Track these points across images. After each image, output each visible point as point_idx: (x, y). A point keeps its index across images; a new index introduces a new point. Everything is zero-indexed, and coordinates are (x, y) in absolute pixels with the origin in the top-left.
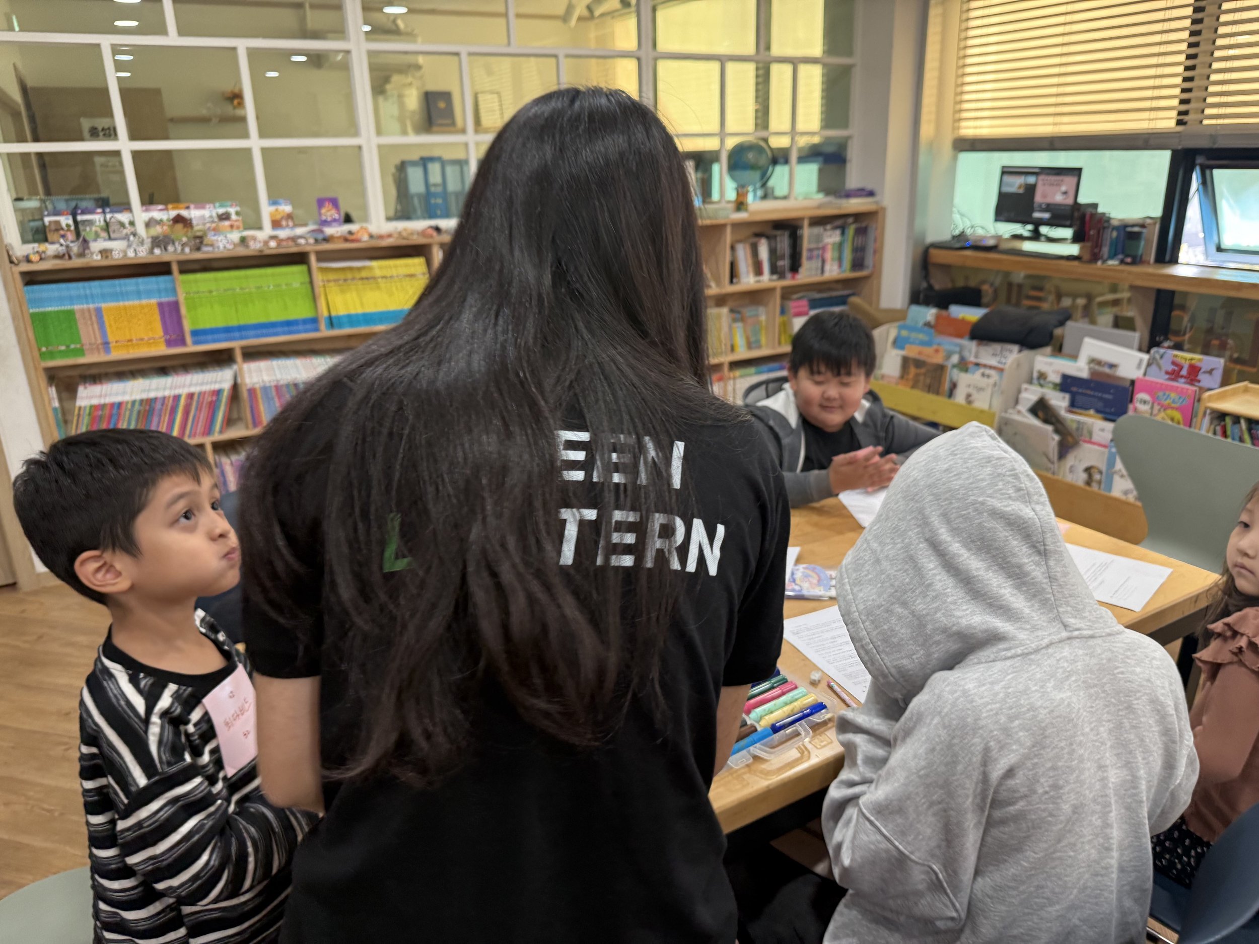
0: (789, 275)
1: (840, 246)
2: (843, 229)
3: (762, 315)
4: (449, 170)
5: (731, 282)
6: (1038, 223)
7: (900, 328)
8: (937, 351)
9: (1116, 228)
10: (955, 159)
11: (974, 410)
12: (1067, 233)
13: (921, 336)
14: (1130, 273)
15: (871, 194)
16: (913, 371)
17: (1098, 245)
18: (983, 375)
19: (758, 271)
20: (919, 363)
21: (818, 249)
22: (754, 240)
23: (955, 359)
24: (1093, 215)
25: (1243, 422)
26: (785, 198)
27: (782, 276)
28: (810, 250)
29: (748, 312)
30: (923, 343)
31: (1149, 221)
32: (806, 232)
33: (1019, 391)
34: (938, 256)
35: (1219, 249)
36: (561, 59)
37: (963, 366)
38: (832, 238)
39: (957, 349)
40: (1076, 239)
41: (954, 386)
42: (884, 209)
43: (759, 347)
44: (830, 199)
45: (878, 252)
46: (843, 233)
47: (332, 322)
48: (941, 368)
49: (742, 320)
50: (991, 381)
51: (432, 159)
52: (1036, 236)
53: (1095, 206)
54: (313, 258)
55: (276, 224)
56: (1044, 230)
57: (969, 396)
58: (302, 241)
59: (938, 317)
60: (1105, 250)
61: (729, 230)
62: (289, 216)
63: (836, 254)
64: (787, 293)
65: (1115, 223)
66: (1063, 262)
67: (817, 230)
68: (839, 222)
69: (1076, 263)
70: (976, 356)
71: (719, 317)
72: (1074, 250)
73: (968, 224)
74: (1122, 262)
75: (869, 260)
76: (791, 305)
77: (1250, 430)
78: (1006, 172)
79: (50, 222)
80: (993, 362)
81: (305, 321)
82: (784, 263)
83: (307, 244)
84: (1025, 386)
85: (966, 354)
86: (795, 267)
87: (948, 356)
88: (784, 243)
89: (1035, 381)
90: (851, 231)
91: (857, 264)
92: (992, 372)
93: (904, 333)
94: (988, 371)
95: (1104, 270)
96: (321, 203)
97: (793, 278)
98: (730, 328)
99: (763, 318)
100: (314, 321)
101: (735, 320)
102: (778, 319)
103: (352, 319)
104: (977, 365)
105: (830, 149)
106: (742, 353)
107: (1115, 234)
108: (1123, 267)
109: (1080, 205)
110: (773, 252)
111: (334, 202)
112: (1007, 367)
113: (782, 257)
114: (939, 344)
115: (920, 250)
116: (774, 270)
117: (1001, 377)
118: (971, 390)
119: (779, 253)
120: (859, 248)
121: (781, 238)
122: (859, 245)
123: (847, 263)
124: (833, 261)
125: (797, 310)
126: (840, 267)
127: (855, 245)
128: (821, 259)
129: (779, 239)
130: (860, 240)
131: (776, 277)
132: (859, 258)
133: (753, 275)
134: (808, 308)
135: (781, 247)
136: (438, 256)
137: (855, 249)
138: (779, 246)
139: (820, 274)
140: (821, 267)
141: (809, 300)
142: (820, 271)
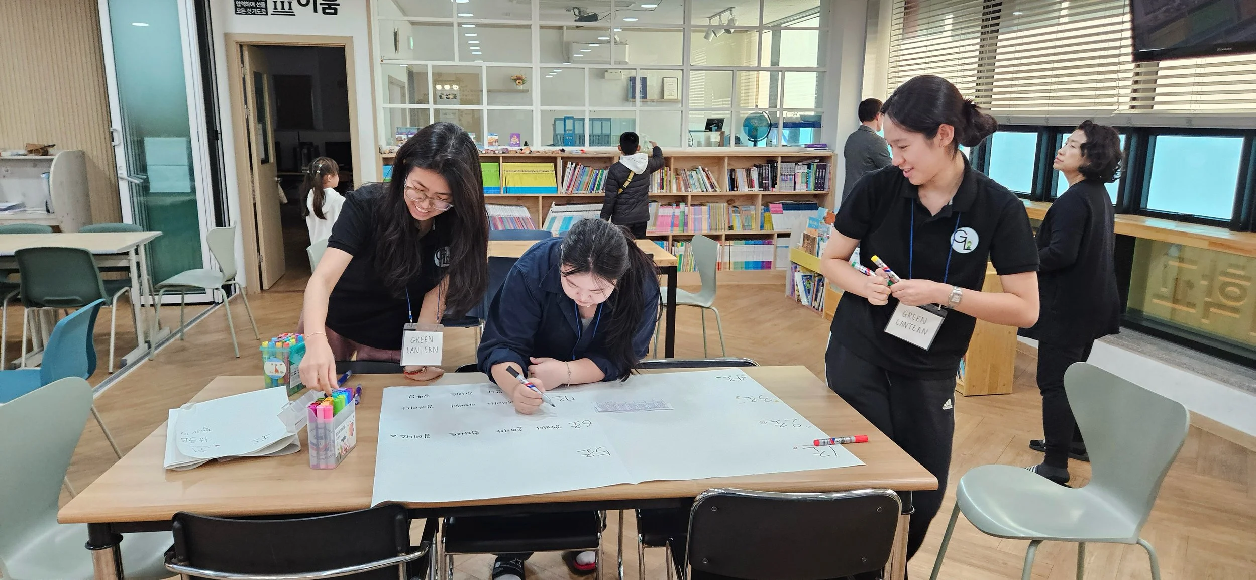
0: (770, 188)
1: (807, 175)
2: (808, 165)
3: (750, 209)
4: (577, 123)
5: (732, 190)
7: (810, 219)
13: (816, 224)
15: (825, 146)
19: (750, 184)
21: (791, 175)
22: (748, 167)
27: (766, 188)
29: (742, 207)
30: (815, 227)
32: (781, 164)
38: (802, 170)
43: (750, 229)
45: (832, 180)
46: (809, 168)
47: (507, 190)
48: (815, 239)
49: (738, 212)
51: (569, 118)
54: (501, 160)
55: (490, 144)
58: (497, 152)
61: (727, 160)
62: (497, 141)
63: (805, 180)
64: (768, 199)
67: (788, 164)
68: (805, 161)
71: (721, 208)
75: (826, 185)
76: (771, 206)
79: (398, 137)
81: (495, 188)
82: (767, 182)
83: (499, 153)
86: (774, 185)
88: (767, 171)
90: (814, 167)
91: (818, 187)
96: (512, 136)
97: (772, 190)
98: (730, 215)
99: (751, 212)
100: (499, 188)
101: (734, 212)
102: (763, 214)
103: (516, 189)
106: (738, 231)
110: (760, 175)
111: (518, 136)
113: (766, 179)
116: (761, 185)
119: (764, 176)
120: (820, 177)
121: (765, 167)
122: (821, 175)
123: (812, 186)
124: (802, 183)
125: (774, 209)
126: (807, 187)
127: (817, 175)
128: (793, 182)
129: (764, 168)
130: (821, 172)
131: (762, 189)
132: (820, 183)
133: (747, 187)
134: (782, 209)
135: (765, 172)
136: (560, 163)
137: (817, 177)
138: (764, 171)
139: (793, 190)
140: (793, 185)
141: (782, 204)
142: (793, 188)
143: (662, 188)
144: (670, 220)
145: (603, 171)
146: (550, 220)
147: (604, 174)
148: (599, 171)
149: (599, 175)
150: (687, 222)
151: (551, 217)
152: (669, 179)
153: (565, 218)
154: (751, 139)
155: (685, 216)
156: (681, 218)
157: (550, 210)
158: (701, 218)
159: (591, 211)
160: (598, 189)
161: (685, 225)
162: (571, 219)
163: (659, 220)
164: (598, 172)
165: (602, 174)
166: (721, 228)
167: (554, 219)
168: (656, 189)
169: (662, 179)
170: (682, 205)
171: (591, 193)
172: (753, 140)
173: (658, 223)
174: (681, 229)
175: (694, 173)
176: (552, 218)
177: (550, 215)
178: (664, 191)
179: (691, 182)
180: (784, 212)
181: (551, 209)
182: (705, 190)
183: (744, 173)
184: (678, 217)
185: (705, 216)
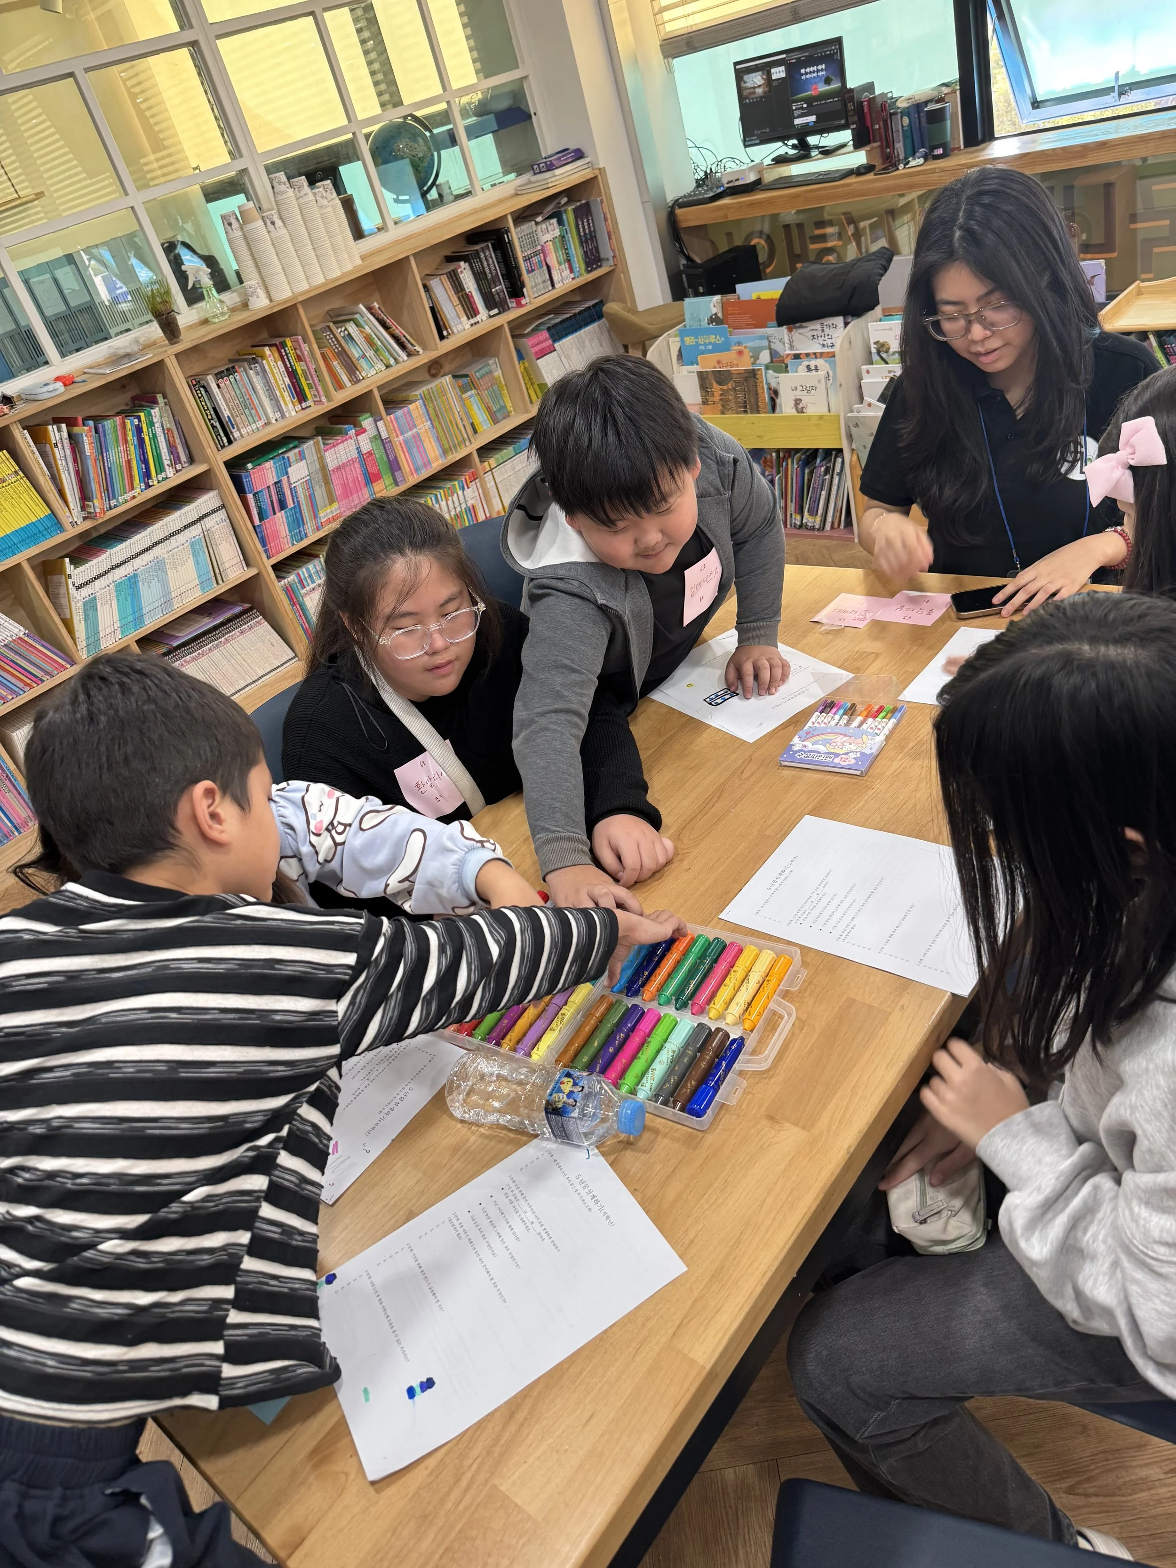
0: (512, 303)
1: (563, 242)
2: (557, 215)
3: (495, 368)
5: (442, 337)
6: (802, 134)
7: (682, 334)
8: (740, 353)
9: (906, 112)
10: (670, 71)
11: (809, 418)
12: (846, 136)
13: (712, 338)
14: (942, 170)
15: (579, 155)
16: (716, 388)
17: (888, 143)
18: (809, 368)
19: (472, 311)
20: (722, 377)
21: (536, 254)
22: (451, 267)
23: (765, 357)
24: (871, 101)
25: (1151, 337)
26: (468, 194)
27: (503, 308)
28: (527, 259)
29: (476, 371)
30: (717, 348)
31: (945, 90)
32: (516, 235)
33: (860, 378)
34: (688, 217)
35: (1036, 104)
36: (80, 74)
37: (779, 364)
38: (549, 232)
39: (765, 343)
40: (859, 142)
41: (775, 394)
42: (602, 171)
43: (507, 415)
44: (526, 177)
45: (613, 234)
46: (560, 223)
48: (753, 374)
49: (473, 385)
50: (822, 373)
52: (804, 152)
53: (870, 87)
56: (812, 140)
57: (797, 402)
59: (724, 306)
60: (900, 147)
61: (413, 264)
63: (561, 254)
64: (517, 329)
65: (902, 105)
66: (852, 179)
67: (527, 227)
68: (550, 209)
69: (870, 176)
70: (792, 347)
71: (442, 392)
72: (860, 158)
73: (711, 159)
74: (926, 157)
75: (606, 251)
76: (527, 343)
77: (1161, 345)
78: (741, 71)
80: (815, 347)
82: (500, 288)
84: (865, 368)
85: (778, 346)
86: (516, 290)
87: (756, 357)
88: (490, 260)
89: (875, 358)
90: (569, 216)
91: (593, 260)
92: (820, 362)
93: (689, 340)
94: (813, 363)
95: (910, 175)
97: (519, 305)
98: (462, 401)
99: (498, 373)
101: (464, 389)
102: (519, 368)
104: (797, 357)
105: (504, 104)
106: (490, 432)
107: (906, 121)
108: (932, 165)
109: (851, 90)
110: (479, 277)
112: (836, 349)
113: (495, 282)
114: (739, 343)
115: (663, 215)
116: (491, 302)
117: (833, 366)
118: (798, 394)
119: (489, 276)
120: (588, 236)
121: (484, 253)
122: (587, 231)
123: (579, 262)
124: (560, 264)
125: (539, 347)
126: (572, 271)
127: (582, 234)
128: (545, 268)
129: (482, 256)
130: (586, 224)
131: (496, 311)
132: (591, 250)
133: (465, 318)
134: (550, 342)
135: (489, 265)
136: (23, 439)
137: (583, 239)
138: (485, 264)
139: (550, 288)
140: (547, 277)
141: (549, 329)
142: (549, 282)
143: (301, 396)
144: (358, 471)
145: (150, 414)
146: (81, 611)
147: (155, 420)
148: (139, 418)
149: (145, 429)
150: (396, 457)
151: (80, 604)
152: (313, 366)
153: (119, 587)
154: (401, 198)
155: (385, 444)
156: (379, 454)
157: (71, 586)
158: (418, 434)
159: (173, 535)
160: (161, 469)
161: (394, 466)
162: (136, 582)
163: (336, 480)
164: (136, 422)
165: (151, 424)
166: (460, 439)
167: (91, 605)
168: (290, 405)
169: (292, 374)
170: (367, 422)
171: (148, 486)
172: (407, 197)
173: (338, 491)
174: (387, 479)
175: (351, 328)
176: (85, 604)
177: (78, 598)
178: (310, 402)
179: (355, 353)
180: (556, 345)
181: (70, 581)
182: (392, 361)
183: (447, 284)
184: (370, 453)
185: (423, 426)
